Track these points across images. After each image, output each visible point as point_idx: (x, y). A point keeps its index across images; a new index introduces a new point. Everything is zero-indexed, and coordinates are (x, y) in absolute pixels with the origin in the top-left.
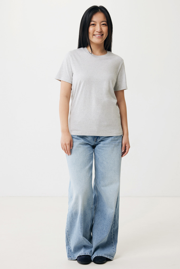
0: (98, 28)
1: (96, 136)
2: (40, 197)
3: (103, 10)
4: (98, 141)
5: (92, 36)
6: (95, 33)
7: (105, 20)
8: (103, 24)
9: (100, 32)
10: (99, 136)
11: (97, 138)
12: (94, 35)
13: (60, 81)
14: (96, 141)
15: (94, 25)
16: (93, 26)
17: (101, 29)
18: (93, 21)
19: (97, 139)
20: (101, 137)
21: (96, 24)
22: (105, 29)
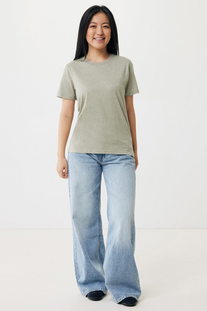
0: (98, 31)
1: (101, 154)
3: (105, 10)
5: (92, 40)
6: (96, 36)
7: (108, 22)
8: (105, 26)
9: (101, 35)
12: (94, 38)
14: (102, 160)
15: (95, 27)
16: (93, 28)
17: (102, 31)
18: (94, 23)
21: (97, 26)
22: (107, 32)
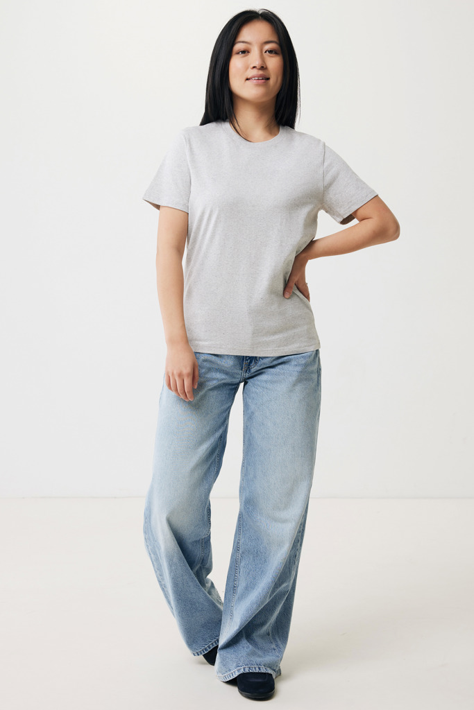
0: (254, 58)
1: (246, 357)
2: (115, 498)
3: (269, 18)
4: (253, 370)
7: (274, 38)
8: (270, 52)
9: (260, 68)
10: (256, 357)
11: (251, 362)
13: (158, 207)
14: (248, 369)
15: (246, 53)
16: (242, 55)
17: (263, 61)
18: (243, 42)
19: (249, 365)
20: (260, 358)
21: (250, 49)
22: (274, 63)
